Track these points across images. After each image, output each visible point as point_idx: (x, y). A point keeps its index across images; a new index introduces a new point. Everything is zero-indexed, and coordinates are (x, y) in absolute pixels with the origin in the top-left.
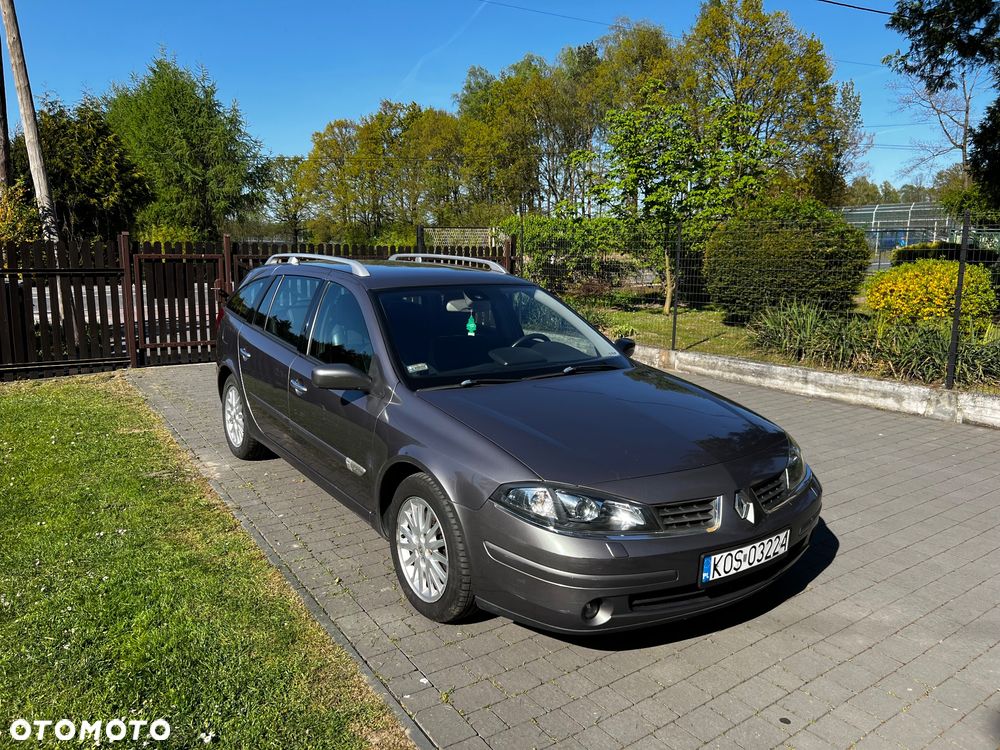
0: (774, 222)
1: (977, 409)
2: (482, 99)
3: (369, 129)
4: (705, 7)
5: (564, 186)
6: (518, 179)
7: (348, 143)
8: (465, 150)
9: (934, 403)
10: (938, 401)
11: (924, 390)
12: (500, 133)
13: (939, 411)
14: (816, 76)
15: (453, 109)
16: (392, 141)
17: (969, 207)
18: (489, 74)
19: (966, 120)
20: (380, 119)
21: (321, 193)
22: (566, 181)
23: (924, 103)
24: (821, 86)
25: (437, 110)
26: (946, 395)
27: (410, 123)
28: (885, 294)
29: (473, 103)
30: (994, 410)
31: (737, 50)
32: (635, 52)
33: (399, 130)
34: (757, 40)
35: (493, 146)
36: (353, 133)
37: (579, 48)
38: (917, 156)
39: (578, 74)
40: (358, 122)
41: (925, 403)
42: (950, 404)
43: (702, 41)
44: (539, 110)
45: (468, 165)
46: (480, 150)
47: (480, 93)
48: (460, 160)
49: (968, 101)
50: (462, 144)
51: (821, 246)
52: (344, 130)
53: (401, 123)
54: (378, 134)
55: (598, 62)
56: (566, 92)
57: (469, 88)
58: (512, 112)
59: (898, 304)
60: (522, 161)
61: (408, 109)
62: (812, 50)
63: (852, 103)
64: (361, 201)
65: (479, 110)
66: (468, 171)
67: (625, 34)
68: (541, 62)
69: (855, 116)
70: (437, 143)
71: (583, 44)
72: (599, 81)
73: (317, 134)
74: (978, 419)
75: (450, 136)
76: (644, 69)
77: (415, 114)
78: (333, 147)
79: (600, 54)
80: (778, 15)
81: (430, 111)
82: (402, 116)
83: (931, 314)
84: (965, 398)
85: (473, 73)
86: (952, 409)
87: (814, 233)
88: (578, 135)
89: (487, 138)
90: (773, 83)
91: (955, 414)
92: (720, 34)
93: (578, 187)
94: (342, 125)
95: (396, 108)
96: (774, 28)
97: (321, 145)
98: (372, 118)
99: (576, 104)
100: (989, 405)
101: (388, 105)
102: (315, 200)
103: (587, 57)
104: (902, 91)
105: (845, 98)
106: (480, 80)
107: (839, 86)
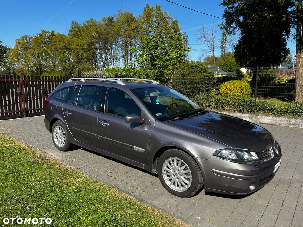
0: (193, 70)
1: (263, 119)
2: (77, 31)
3: (37, 38)
4: (145, 8)
5: (105, 59)
6: (91, 56)
7: (29, 43)
8: (72, 47)
9: (251, 118)
10: (252, 118)
11: (248, 115)
12: (84, 42)
13: (253, 121)
14: (177, 30)
15: (66, 34)
16: (46, 43)
17: (225, 67)
18: (78, 23)
19: (214, 44)
20: (41, 35)
21: (19, 60)
22: (105, 57)
23: (203, 39)
24: (178, 33)
25: (61, 33)
26: (254, 116)
27: (52, 37)
28: (225, 89)
29: (74, 32)
30: (267, 119)
31: (155, 21)
32: (125, 19)
33: (48, 40)
34: (160, 19)
35: (82, 46)
36: (31, 40)
37: (108, 17)
38: (203, 53)
39: (108, 25)
40: (32, 36)
41: (249, 119)
42: (255, 118)
43: (145, 18)
44: (97, 35)
45: (73, 51)
46: (78, 47)
47: (76, 29)
48: (71, 50)
49: (214, 39)
50: (71, 45)
51: (205, 77)
52: (27, 39)
53: (48, 37)
54: (40, 40)
55: (114, 22)
56: (104, 30)
57: (72, 27)
58: (88, 35)
59: (229, 92)
60: (91, 51)
61: (51, 33)
62: (175, 22)
63: (186, 38)
64: (35, 63)
65: (76, 34)
66: (74, 53)
67: (122, 14)
68: (95, 20)
69: (187, 42)
70: (62, 44)
71: (109, 16)
72: (115, 27)
73: (17, 40)
74: (263, 122)
75: (67, 42)
76: (128, 25)
77: (53, 35)
78: (23, 44)
79: (114, 20)
80: (166, 12)
81: (59, 34)
82: (49, 35)
83: (238, 95)
84: (259, 117)
85: (73, 23)
86: (256, 120)
87: (203, 73)
88: (109, 44)
89: (80, 43)
90: (165, 31)
91: (257, 121)
92: (150, 16)
93: (110, 59)
94: (27, 37)
95: (46, 32)
96: (165, 16)
97: (19, 43)
98: (37, 35)
99: (108, 34)
100: (266, 118)
101: (43, 31)
102: (17, 62)
103: (111, 20)
104: (197, 35)
105: (184, 37)
106: (76, 25)
107: (182, 33)
